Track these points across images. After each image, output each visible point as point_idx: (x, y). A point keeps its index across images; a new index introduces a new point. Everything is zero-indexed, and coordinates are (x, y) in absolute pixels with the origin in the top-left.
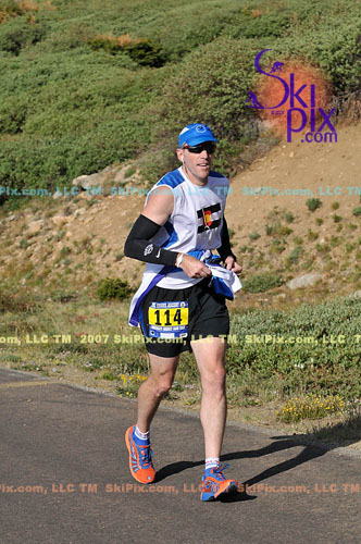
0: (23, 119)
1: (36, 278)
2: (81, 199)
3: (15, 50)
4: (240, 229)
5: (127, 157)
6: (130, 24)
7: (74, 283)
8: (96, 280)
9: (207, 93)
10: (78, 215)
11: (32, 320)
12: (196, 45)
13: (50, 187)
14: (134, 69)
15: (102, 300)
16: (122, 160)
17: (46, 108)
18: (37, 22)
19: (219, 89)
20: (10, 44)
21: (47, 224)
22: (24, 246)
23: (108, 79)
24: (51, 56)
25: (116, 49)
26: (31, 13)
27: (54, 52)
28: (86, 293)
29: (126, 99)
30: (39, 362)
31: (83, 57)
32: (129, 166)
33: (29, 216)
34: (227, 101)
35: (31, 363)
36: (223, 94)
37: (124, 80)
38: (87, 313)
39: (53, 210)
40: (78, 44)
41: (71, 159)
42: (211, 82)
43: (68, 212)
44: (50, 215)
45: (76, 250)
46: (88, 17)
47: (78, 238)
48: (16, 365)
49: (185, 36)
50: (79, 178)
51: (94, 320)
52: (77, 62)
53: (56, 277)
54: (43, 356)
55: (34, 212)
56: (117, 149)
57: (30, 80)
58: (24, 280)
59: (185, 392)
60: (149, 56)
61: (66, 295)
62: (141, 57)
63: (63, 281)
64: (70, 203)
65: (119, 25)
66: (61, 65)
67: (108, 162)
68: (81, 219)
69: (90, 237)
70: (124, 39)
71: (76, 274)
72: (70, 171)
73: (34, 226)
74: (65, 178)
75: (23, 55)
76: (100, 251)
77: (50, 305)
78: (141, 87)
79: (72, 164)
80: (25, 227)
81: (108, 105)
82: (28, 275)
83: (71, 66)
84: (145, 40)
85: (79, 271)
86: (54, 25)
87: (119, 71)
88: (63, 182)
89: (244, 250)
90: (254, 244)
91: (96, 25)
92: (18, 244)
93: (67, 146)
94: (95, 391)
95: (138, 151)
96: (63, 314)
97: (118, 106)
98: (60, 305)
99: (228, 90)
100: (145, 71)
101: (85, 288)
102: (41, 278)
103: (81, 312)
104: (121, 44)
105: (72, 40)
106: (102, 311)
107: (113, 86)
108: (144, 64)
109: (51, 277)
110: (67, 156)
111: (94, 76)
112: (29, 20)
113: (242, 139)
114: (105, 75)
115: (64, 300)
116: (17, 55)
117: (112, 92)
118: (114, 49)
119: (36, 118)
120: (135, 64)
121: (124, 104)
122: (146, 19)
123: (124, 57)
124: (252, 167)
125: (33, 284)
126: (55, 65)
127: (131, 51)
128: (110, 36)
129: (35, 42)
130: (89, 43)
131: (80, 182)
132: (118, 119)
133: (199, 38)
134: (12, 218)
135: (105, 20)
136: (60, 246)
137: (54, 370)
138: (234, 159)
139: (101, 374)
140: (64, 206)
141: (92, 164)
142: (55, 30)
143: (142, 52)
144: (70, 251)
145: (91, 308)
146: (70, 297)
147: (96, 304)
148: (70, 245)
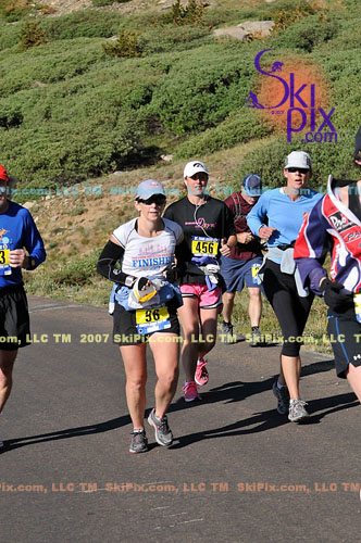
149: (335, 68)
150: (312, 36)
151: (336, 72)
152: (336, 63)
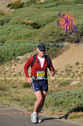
0: (4, 42)
1: (7, 82)
2: (19, 62)
3: (2, 24)
4: (59, 70)
5: (30, 52)
6: (31, 18)
7: (17, 83)
8: (22, 82)
9: (50, 35)
10: (18, 66)
11: (6, 93)
12: (48, 23)
13: (11, 59)
14: (32, 29)
15: (24, 88)
16: (29, 52)
17: (10, 39)
18: (8, 17)
19: (53, 34)
20: (1, 23)
21: (10, 68)
22: (4, 74)
23: (26, 32)
24: (11, 26)
25: (28, 24)
26: (6, 15)
27: (12, 25)
28: (20, 86)
29: (30, 37)
30: (8, 103)
31: (19, 26)
32: (31, 54)
33: (6, 66)
34: (56, 37)
35: (6, 103)
36: (54, 35)
37: (30, 32)
38: (20, 91)
39: (12, 65)
40: (18, 23)
41: (16, 52)
42: (51, 32)
43: (15, 65)
44: (11, 66)
45: (17, 75)
46: (21, 16)
47: (18, 72)
48: (2, 104)
49: (45, 21)
50: (18, 57)
51: (22, 93)
52: (18, 28)
53: (12, 82)
54: (9, 102)
55: (7, 65)
56: (28, 49)
57: (6, 32)
58: (4, 83)
59: (45, 111)
60: (36, 26)
61: (15, 86)
62: (34, 26)
63: (14, 83)
64: (16, 63)
65: (28, 18)
66: (14, 28)
67: (26, 53)
68: (19, 67)
69: (21, 71)
70: (29, 22)
71: (17, 81)
72: (16, 55)
73: (7, 69)
74: (15, 57)
75: (4, 26)
76: (24, 75)
77: (11, 89)
78: (34, 34)
79: (17, 53)
80: (4, 69)
81: (25, 38)
82: (5, 81)
83: (16, 28)
84: (35, 22)
85: (18, 80)
86: (12, 18)
87: (28, 30)
88: (14, 58)
89: (60, 75)
90: (62, 74)
91: (23, 18)
92: (3, 73)
93: (15, 48)
94: (22, 111)
95: (33, 50)
96: (14, 91)
97: (28, 38)
98: (13, 89)
99: (56, 34)
100: (35, 30)
101: (20, 85)
102: (9, 82)
103: (19, 91)
104: (29, 23)
105: (17, 22)
106: (24, 90)
107: (27, 33)
108: (35, 28)
109: (11, 82)
110: (15, 51)
111: (22, 31)
112: (6, 17)
113: (59, 47)
114: (25, 31)
115: (14, 87)
116: (3, 26)
117: (27, 35)
118: (27, 24)
119: (7, 42)
120: (32, 28)
121: (30, 38)
122: (35, 17)
123: (30, 26)
124: (62, 54)
125: (6, 84)
126: (12, 28)
127: (31, 25)
128: (26, 21)
129: (7, 22)
130: (21, 23)
131: (19, 58)
132: (28, 42)
133: (48, 21)
134: (1, 67)
135: (25, 17)
136: (13, 74)
137: (12, 105)
138: (57, 52)
139: (24, 106)
140: (15, 64)
141: (21, 53)
142: (12, 19)
143: (34, 25)
144: (16, 75)
145: (21, 90)
146: (16, 87)
147: (22, 88)
148: (16, 74)
149: (9, 30)
150: (3, 21)
151: (9, 31)
152: (10, 29)
